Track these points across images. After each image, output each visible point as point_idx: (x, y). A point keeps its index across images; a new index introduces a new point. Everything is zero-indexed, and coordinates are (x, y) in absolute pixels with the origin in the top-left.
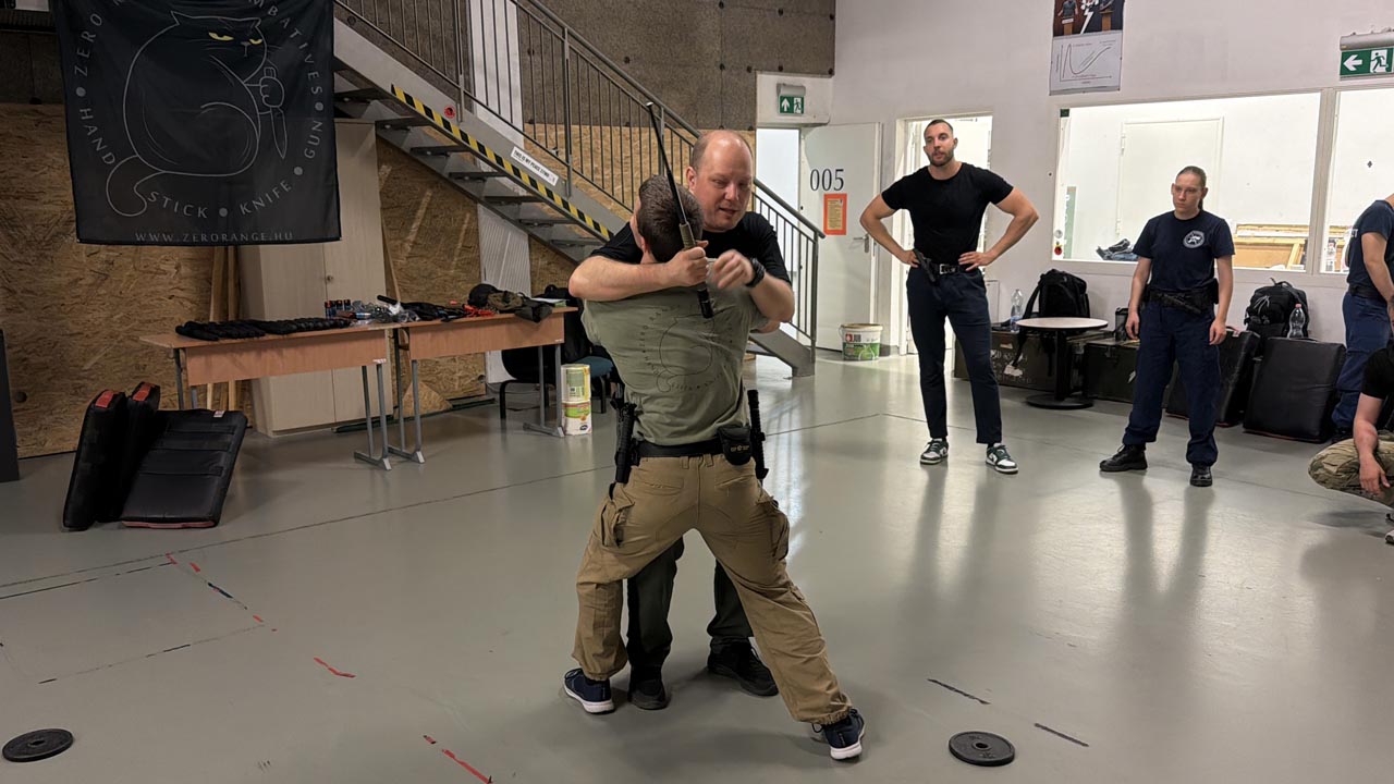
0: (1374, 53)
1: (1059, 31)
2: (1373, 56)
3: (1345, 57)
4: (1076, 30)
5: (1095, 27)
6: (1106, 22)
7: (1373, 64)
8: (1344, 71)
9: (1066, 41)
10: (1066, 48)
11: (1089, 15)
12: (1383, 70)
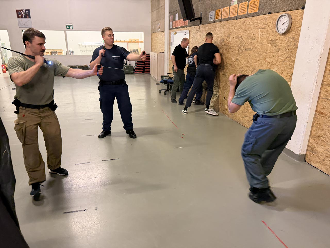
0: (70, 26)
1: (18, 17)
3: (67, 26)
4: (22, 17)
5: (25, 17)
6: (28, 17)
8: (67, 28)
9: (20, 19)
10: (21, 20)
11: (24, 15)
12: (72, 29)
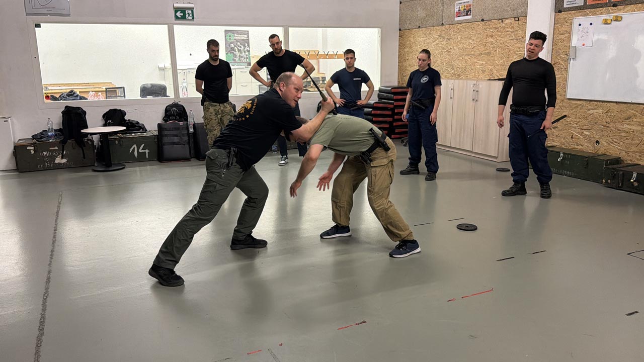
0: (187, 11)
2: (187, 13)
3: (175, 11)
7: (187, 15)
8: (177, 17)
12: (191, 18)
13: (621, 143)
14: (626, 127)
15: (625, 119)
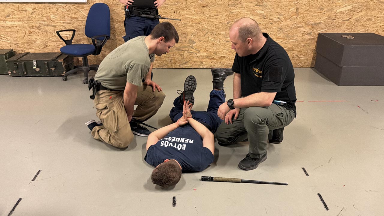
13: (9, 38)
14: (8, 23)
15: (6, 17)
